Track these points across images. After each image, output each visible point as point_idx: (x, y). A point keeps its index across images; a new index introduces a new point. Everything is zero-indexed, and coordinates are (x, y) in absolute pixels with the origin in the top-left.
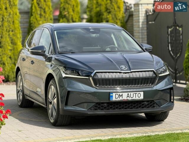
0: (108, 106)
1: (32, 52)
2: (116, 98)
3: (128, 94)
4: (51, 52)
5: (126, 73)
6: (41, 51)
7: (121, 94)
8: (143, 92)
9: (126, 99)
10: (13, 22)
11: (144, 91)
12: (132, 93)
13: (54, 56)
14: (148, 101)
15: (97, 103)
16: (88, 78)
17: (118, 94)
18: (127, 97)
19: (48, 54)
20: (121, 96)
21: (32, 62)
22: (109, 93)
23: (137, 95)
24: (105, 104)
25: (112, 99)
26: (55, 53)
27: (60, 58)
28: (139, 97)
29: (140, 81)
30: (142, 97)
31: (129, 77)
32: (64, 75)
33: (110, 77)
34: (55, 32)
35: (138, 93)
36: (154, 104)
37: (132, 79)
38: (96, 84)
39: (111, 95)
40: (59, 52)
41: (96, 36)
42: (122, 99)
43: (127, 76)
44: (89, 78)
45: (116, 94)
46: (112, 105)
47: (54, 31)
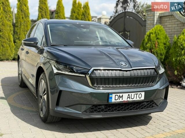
0: (106, 108)
1: (24, 43)
2: (115, 100)
3: (129, 95)
4: (44, 45)
5: (126, 71)
6: (33, 43)
7: (121, 95)
8: (144, 93)
9: (126, 100)
10: (27, 26)
11: (145, 91)
12: (133, 94)
13: (46, 49)
14: (148, 102)
15: (94, 105)
16: (84, 76)
17: (118, 95)
18: (128, 98)
19: (41, 46)
20: (121, 98)
21: (27, 53)
22: (108, 94)
23: (138, 95)
24: (103, 107)
25: (111, 101)
26: (47, 45)
27: (52, 51)
28: (140, 97)
29: (141, 80)
30: (143, 98)
31: (130, 76)
32: (55, 71)
33: (110, 75)
34: (48, 26)
35: (139, 93)
36: (153, 104)
37: (133, 78)
38: (93, 83)
39: (110, 96)
40: (52, 45)
41: (86, 31)
42: (123, 100)
43: (128, 74)
44: (86, 77)
45: (115, 95)
46: (111, 106)
47: (47, 24)
